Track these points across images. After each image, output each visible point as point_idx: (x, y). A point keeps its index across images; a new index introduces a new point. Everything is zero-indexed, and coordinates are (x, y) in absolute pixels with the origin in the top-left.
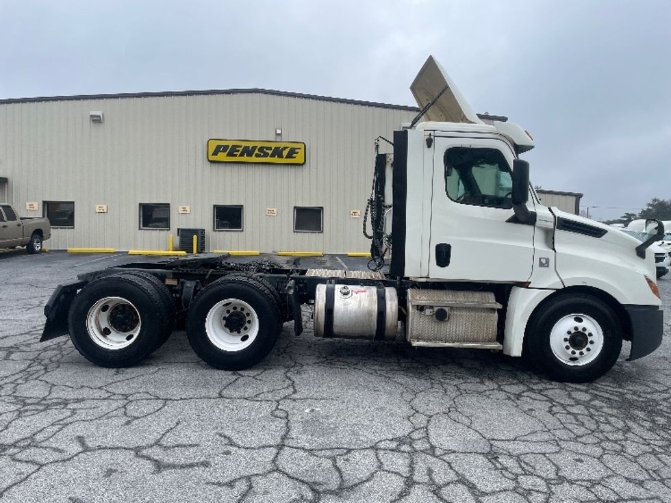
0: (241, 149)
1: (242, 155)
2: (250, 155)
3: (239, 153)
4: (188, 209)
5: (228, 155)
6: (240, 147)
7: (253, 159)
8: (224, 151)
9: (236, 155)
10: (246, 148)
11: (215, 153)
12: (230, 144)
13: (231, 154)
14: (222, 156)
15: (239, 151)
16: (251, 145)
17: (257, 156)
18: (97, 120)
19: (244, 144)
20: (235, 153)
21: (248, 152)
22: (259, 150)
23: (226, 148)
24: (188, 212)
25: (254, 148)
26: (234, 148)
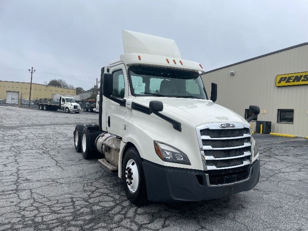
0: (293, 78)
1: (294, 81)
2: (298, 81)
3: (292, 80)
4: (265, 111)
5: (286, 82)
6: (293, 77)
7: (301, 83)
8: (284, 80)
9: (290, 82)
10: (297, 77)
11: (279, 82)
12: (288, 76)
13: (288, 81)
14: (283, 83)
15: (292, 79)
16: (299, 75)
17: (303, 80)
18: (232, 74)
19: (295, 75)
20: (290, 81)
21: (297, 79)
22: (304, 77)
23: (285, 78)
24: (265, 113)
25: (301, 76)
26: (290, 78)
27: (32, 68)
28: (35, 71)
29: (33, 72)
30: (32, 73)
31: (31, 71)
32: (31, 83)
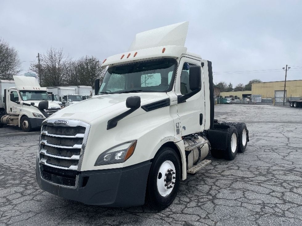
27: (287, 65)
28: (289, 68)
29: (288, 69)
30: (286, 70)
31: (285, 69)
32: (285, 81)
